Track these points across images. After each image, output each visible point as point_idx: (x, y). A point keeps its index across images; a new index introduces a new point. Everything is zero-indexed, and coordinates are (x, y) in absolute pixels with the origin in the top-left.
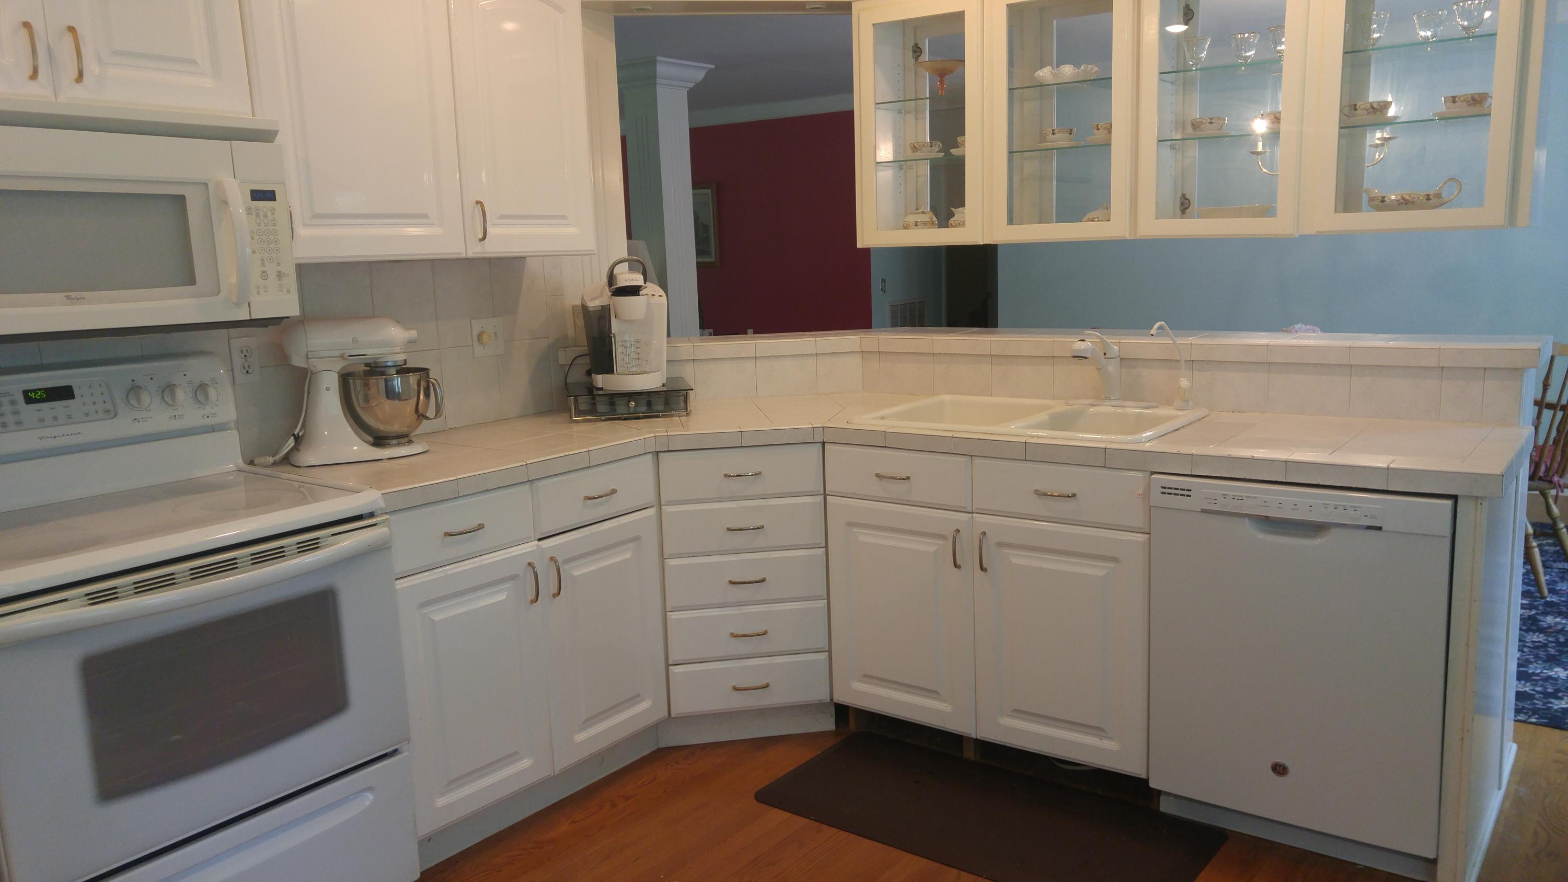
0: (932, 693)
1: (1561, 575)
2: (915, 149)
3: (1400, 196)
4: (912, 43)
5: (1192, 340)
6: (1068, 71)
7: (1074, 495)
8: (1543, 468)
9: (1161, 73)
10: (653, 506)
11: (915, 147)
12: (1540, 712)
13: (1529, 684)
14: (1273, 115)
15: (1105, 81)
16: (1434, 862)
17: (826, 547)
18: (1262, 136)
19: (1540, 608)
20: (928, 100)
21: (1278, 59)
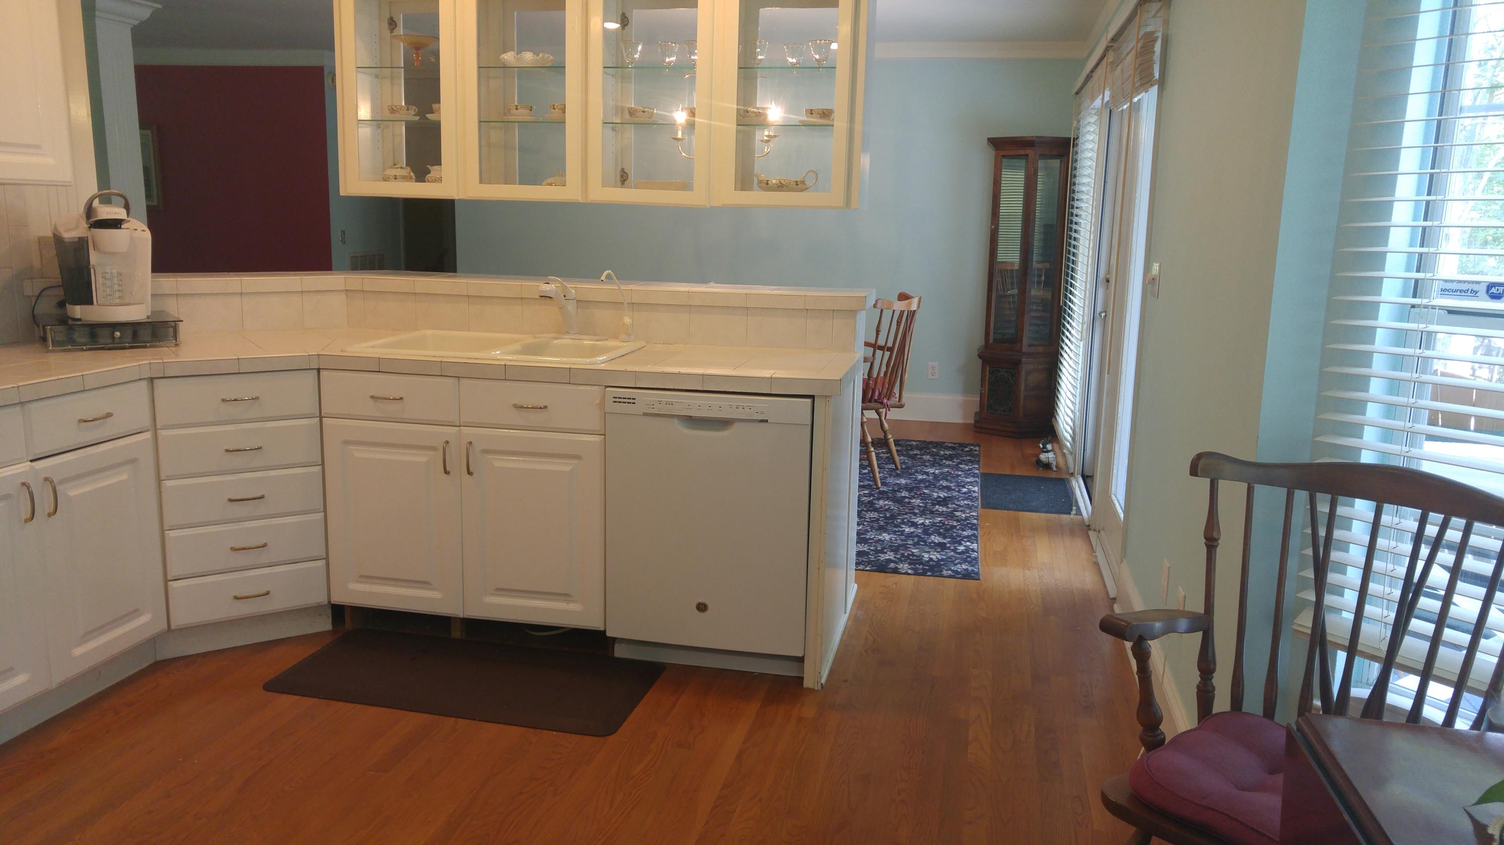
0: (424, 584)
1: (889, 473)
2: (393, 110)
3: (778, 181)
4: (388, 17)
5: (632, 287)
6: (528, 57)
7: (546, 407)
8: (877, 393)
9: (604, 67)
10: (148, 431)
11: (393, 109)
12: (873, 563)
13: (866, 545)
14: (690, 110)
15: (559, 68)
16: (801, 660)
17: (323, 464)
18: (681, 125)
19: (876, 495)
20: (403, 69)
21: (692, 66)
